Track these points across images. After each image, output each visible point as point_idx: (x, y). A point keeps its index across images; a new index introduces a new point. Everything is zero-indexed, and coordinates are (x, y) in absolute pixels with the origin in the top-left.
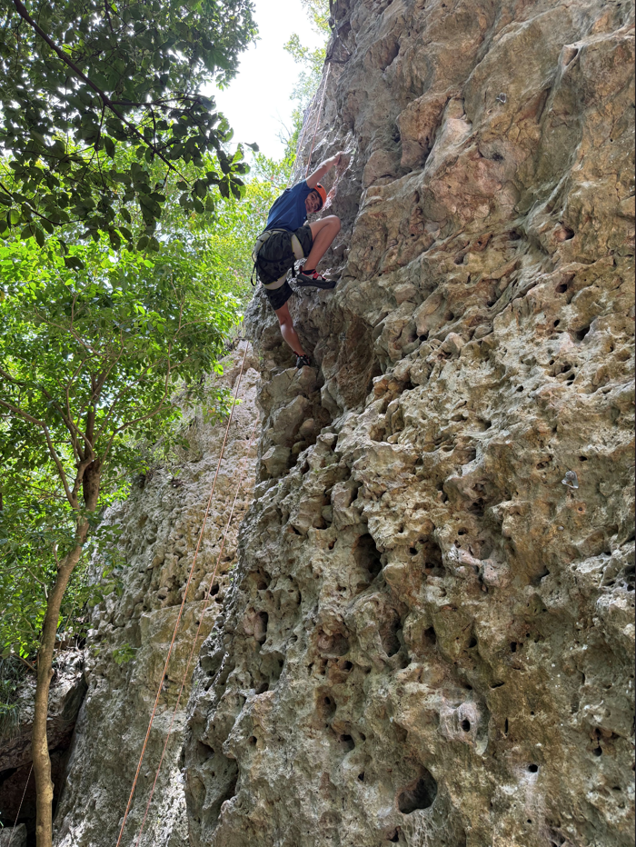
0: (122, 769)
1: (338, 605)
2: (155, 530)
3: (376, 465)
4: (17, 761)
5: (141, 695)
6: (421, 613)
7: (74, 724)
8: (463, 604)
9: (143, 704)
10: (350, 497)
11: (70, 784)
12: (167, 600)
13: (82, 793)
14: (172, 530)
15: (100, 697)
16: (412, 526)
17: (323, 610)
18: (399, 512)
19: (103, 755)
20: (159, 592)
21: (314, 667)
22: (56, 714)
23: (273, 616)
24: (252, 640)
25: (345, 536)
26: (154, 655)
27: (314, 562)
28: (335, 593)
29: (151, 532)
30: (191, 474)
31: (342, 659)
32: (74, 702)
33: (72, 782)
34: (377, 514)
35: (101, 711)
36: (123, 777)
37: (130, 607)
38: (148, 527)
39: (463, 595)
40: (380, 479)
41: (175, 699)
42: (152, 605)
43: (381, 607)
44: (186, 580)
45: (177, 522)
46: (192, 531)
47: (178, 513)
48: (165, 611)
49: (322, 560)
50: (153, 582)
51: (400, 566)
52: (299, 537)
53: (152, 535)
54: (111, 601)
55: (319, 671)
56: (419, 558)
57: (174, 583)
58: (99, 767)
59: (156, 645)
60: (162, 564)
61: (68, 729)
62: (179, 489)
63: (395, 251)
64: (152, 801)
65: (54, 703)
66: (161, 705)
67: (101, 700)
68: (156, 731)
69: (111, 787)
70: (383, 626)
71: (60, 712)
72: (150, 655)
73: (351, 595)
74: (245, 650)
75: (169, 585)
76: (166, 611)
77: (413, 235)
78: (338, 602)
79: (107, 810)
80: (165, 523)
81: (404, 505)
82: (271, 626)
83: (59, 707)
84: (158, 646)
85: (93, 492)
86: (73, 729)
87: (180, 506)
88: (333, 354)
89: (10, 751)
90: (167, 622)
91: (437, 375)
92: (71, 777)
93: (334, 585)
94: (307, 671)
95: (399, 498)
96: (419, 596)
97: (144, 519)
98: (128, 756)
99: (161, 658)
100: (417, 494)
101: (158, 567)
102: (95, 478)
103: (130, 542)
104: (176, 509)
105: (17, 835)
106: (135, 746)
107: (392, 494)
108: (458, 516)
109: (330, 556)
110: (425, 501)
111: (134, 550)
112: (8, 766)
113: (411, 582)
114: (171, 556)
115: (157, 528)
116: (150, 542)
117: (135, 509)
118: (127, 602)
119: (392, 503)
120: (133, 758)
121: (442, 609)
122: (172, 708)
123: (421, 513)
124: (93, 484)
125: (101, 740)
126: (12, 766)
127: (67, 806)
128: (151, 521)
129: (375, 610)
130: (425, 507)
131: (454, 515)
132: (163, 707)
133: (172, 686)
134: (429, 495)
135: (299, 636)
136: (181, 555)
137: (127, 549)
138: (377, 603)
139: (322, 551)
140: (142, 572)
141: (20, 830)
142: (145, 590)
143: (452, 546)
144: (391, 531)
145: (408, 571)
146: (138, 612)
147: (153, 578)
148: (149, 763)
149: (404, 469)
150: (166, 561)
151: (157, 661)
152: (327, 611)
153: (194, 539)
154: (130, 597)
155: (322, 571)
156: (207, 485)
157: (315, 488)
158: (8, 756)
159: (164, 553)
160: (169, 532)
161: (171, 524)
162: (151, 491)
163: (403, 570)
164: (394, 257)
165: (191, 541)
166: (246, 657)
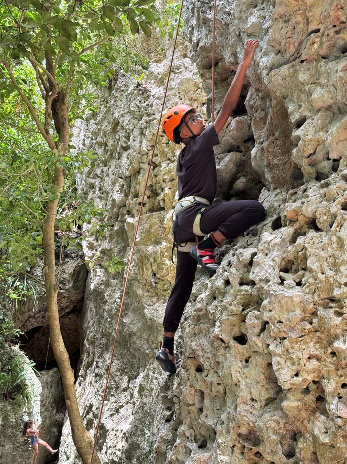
0: (127, 345)
1: (251, 413)
2: (128, 138)
3: (280, 311)
4: (42, 321)
5: (135, 288)
6: (309, 440)
7: (84, 292)
8: (338, 445)
9: (137, 296)
10: (260, 327)
11: (88, 346)
12: (147, 206)
13: (98, 358)
14: (145, 141)
15: (101, 285)
16: (305, 376)
17: (240, 414)
18: (296, 360)
19: (110, 331)
20: (140, 199)
21: (235, 449)
22: (67, 287)
23: (207, 395)
24: (194, 409)
25: (257, 357)
26: (141, 256)
27: (233, 372)
28: (249, 402)
29: (124, 139)
30: (156, 78)
31: (255, 449)
32: (81, 276)
33: (89, 345)
34: (279, 355)
35: (104, 296)
36: (128, 350)
37: (115, 210)
38: (122, 134)
39: (339, 438)
40: (282, 326)
41: (164, 293)
42: (134, 211)
43: (282, 426)
44: (163, 190)
45: (147, 132)
46: (163, 141)
47: (147, 122)
48: (146, 217)
49: (240, 372)
50: (133, 190)
51: (295, 404)
52: (223, 345)
53: (126, 142)
54: (98, 200)
55: (239, 451)
56: (310, 398)
57: (152, 191)
58: (108, 340)
59: (142, 247)
60: (139, 172)
61: (80, 296)
62: (145, 95)
63: (317, 40)
64: (154, 373)
65: (64, 278)
66: (153, 297)
67: (102, 287)
68: (151, 319)
69: (120, 357)
70: (283, 437)
71: (71, 285)
72: (138, 256)
73: (261, 406)
74: (189, 413)
75: (148, 193)
76: (148, 217)
77: (334, 26)
78: (251, 410)
79: (119, 374)
80: (137, 132)
81: (300, 354)
82: (207, 402)
83: (69, 281)
84: (144, 249)
85: (63, 124)
86: (83, 296)
87: (149, 115)
88: (262, 114)
89: (35, 315)
90: (150, 227)
91: (338, 229)
92: (87, 340)
93: (249, 397)
94: (231, 450)
95: (296, 347)
96: (309, 426)
97: (116, 124)
98: (130, 335)
99: (148, 259)
100: (311, 344)
101: (135, 175)
102: (63, 110)
103: (106, 145)
104: (145, 118)
105: (52, 376)
106: (135, 329)
107: (291, 342)
108: (342, 373)
109: (246, 371)
110: (318, 353)
111: (111, 154)
112: (36, 325)
113: (303, 414)
114: (146, 166)
115: (130, 136)
116: (126, 149)
117: (107, 113)
118: (112, 205)
119: (291, 350)
120: (134, 337)
121: (323, 444)
122: (162, 301)
123: (314, 363)
124: (62, 116)
125: (106, 319)
126: (39, 325)
127: (88, 362)
128: (123, 128)
129: (277, 428)
130: (318, 359)
131: (339, 373)
132: (155, 300)
133: (161, 283)
134: (321, 348)
135: (225, 422)
136: (155, 166)
137: (106, 151)
138: (279, 423)
139: (240, 364)
140: (121, 177)
141: (55, 372)
142: (127, 195)
143: (333, 400)
144: (288, 377)
145: (301, 407)
146: (123, 215)
147: (132, 187)
148: (148, 342)
149: (303, 320)
150: (142, 171)
151: (145, 261)
152: (243, 416)
153: (166, 149)
154: (113, 200)
155: (239, 381)
156: (173, 92)
157: (234, 308)
158: (34, 318)
159: (140, 163)
160: (141, 142)
161: (142, 134)
162: (118, 94)
163: (298, 407)
164: (316, 46)
165: (163, 152)
166: (191, 418)
